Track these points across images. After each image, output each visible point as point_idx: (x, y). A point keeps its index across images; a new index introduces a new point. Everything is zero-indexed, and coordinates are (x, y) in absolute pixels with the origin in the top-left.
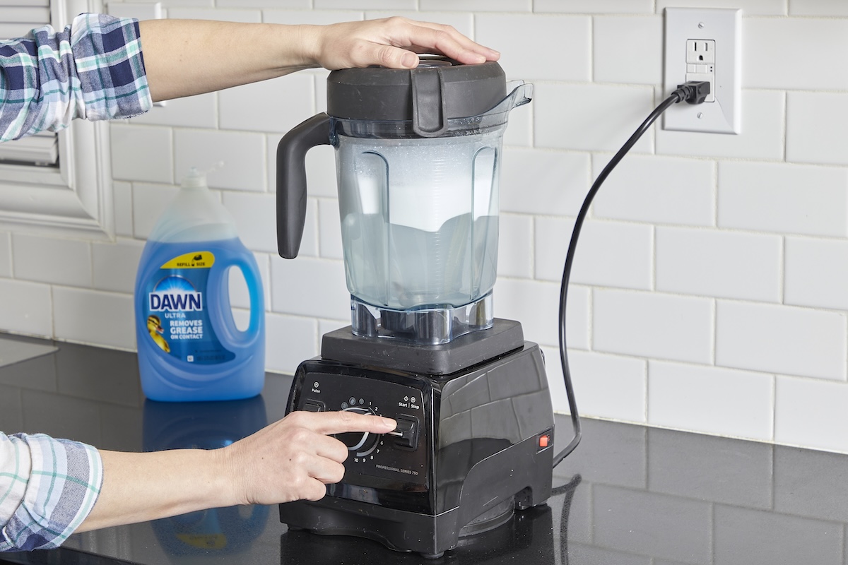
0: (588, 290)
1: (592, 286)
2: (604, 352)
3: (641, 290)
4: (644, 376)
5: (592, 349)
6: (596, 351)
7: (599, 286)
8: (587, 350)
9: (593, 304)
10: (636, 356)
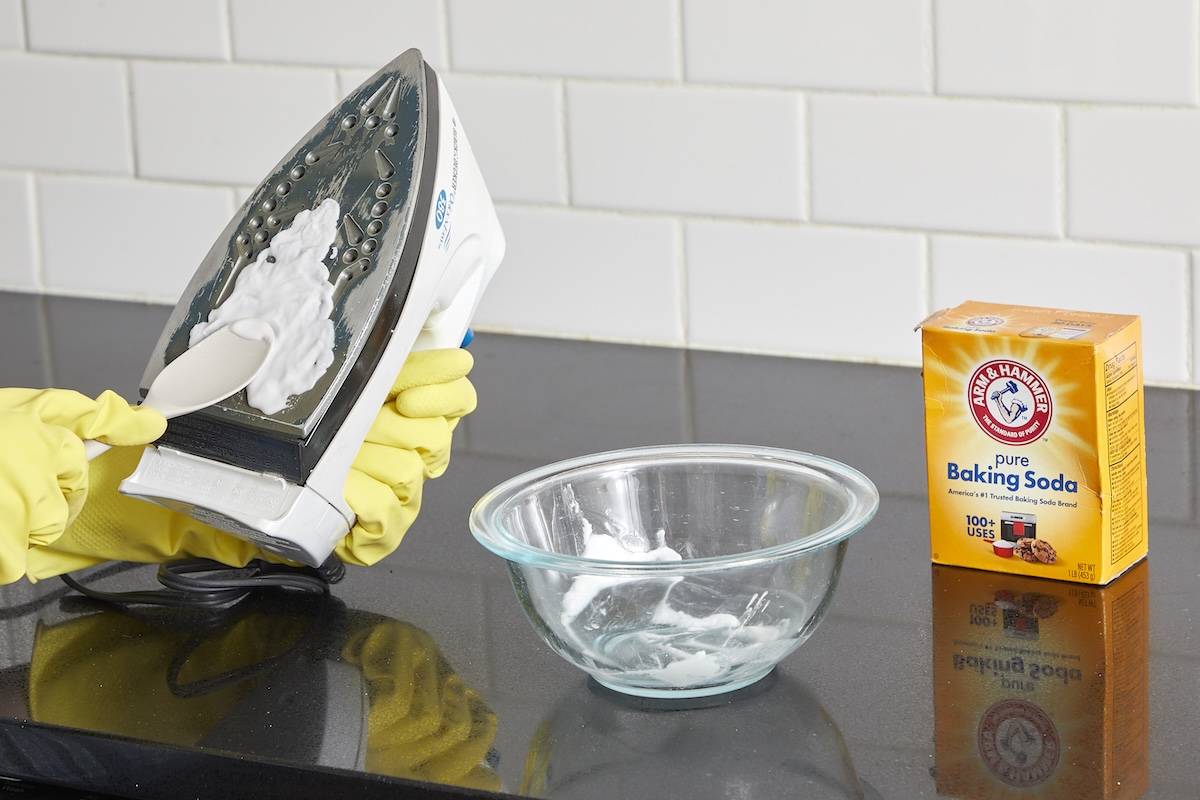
0: (1056, 111)
1: (1064, 102)
2: (1093, 240)
3: (1175, 106)
4: (1183, 286)
5: (1068, 235)
6: (1074, 239)
7: (1080, 102)
8: (1055, 238)
9: (1066, 140)
10: (1164, 245)
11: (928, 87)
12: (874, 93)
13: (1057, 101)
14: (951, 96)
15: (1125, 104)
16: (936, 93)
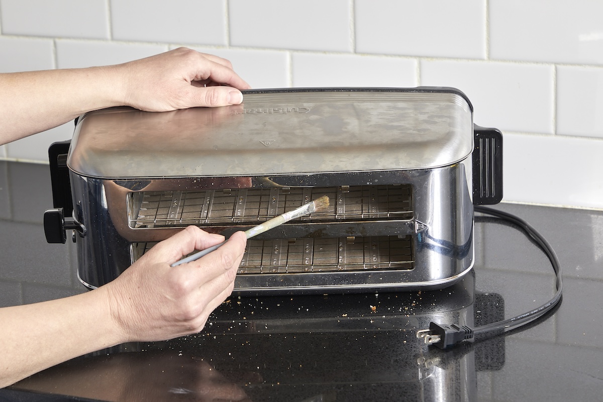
11: (351, 49)
12: (325, 52)
13: (415, 57)
14: (363, 54)
15: (449, 58)
16: (355, 52)
